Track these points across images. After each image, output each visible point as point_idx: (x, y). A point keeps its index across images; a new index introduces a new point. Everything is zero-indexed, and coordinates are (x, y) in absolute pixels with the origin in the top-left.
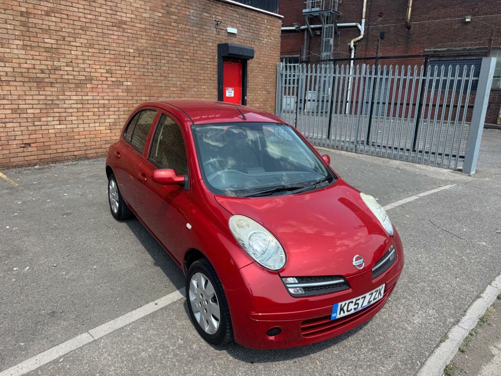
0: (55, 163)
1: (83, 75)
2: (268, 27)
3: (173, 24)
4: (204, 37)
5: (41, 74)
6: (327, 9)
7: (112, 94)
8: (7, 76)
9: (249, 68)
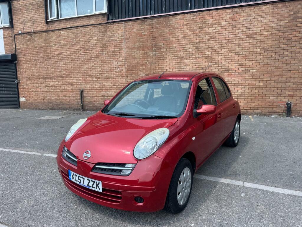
1: (224, 68)
7: (241, 78)
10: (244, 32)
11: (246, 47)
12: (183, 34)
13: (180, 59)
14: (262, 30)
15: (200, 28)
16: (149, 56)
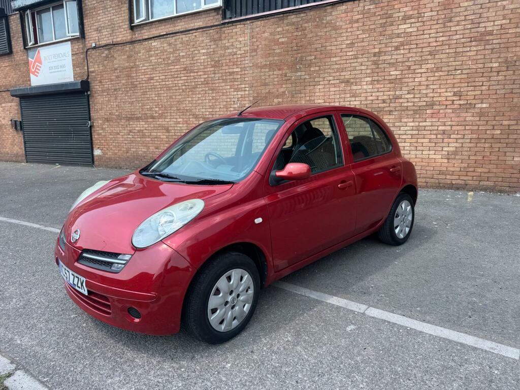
1: (424, 101)
5: (383, 104)
10: (468, 31)
11: (469, 60)
12: (350, 38)
13: (343, 84)
14: (503, 26)
15: (383, 25)
16: (290, 79)
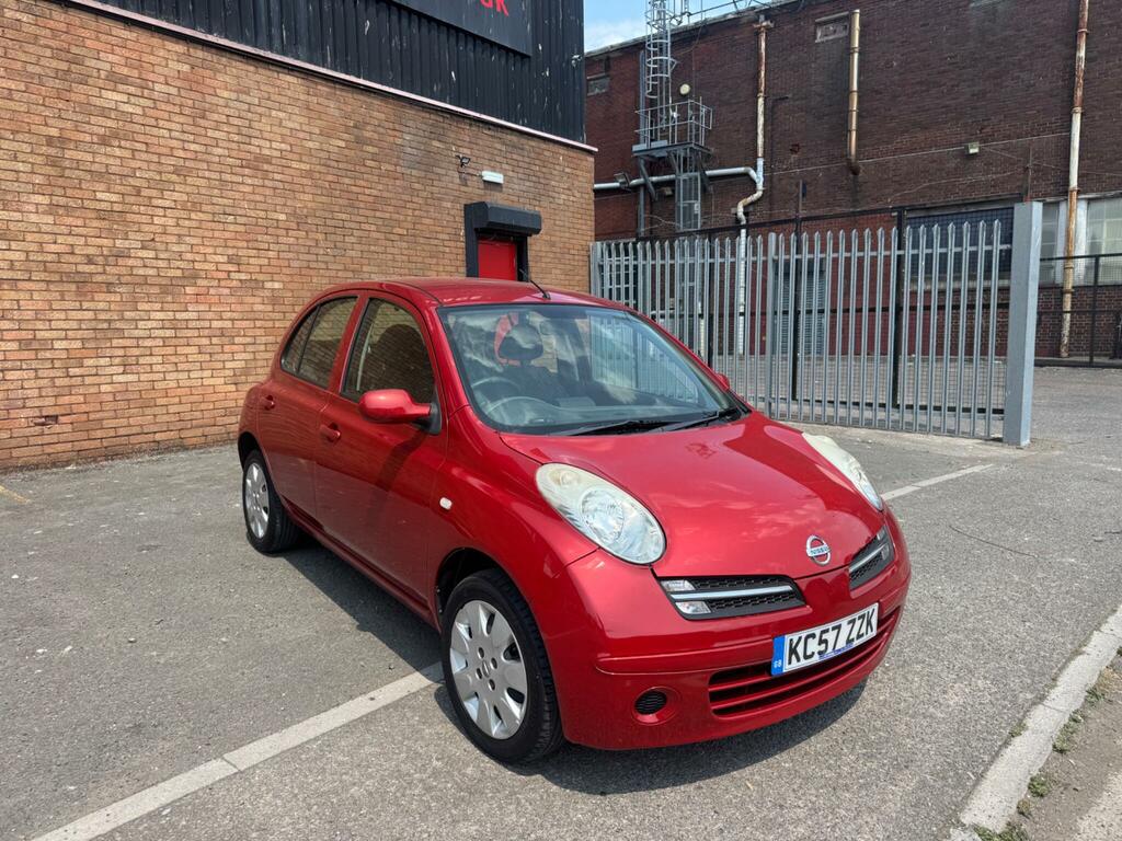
0: (112, 460)
1: (178, 268)
2: (567, 170)
3: (368, 163)
4: (435, 190)
5: (87, 267)
6: (682, 141)
7: (239, 308)
8: (11, 268)
9: (531, 254)
10: (234, 146)
11: (244, 200)
14: (283, 153)
15: (62, 76)
